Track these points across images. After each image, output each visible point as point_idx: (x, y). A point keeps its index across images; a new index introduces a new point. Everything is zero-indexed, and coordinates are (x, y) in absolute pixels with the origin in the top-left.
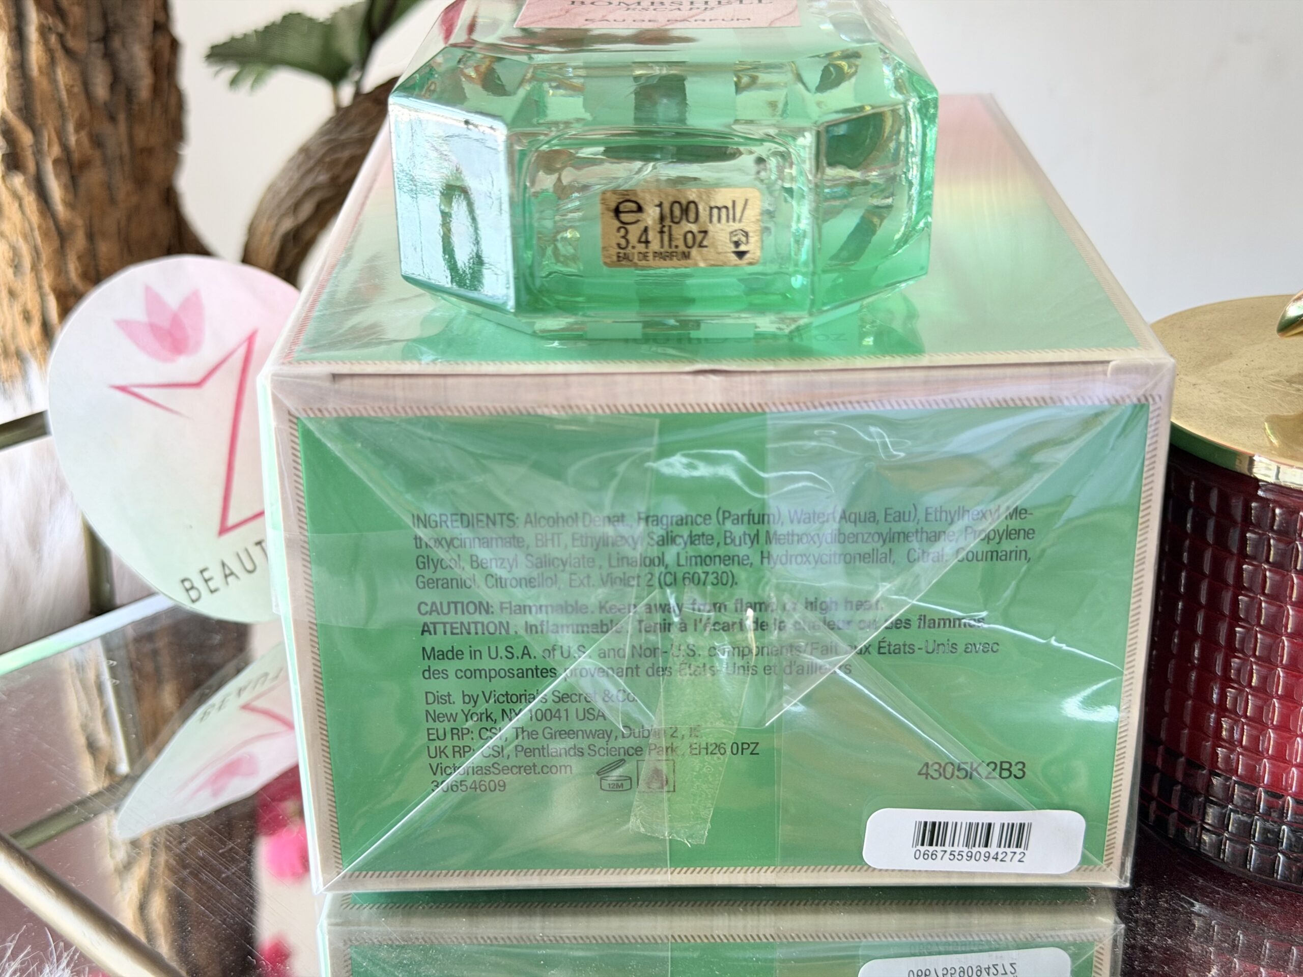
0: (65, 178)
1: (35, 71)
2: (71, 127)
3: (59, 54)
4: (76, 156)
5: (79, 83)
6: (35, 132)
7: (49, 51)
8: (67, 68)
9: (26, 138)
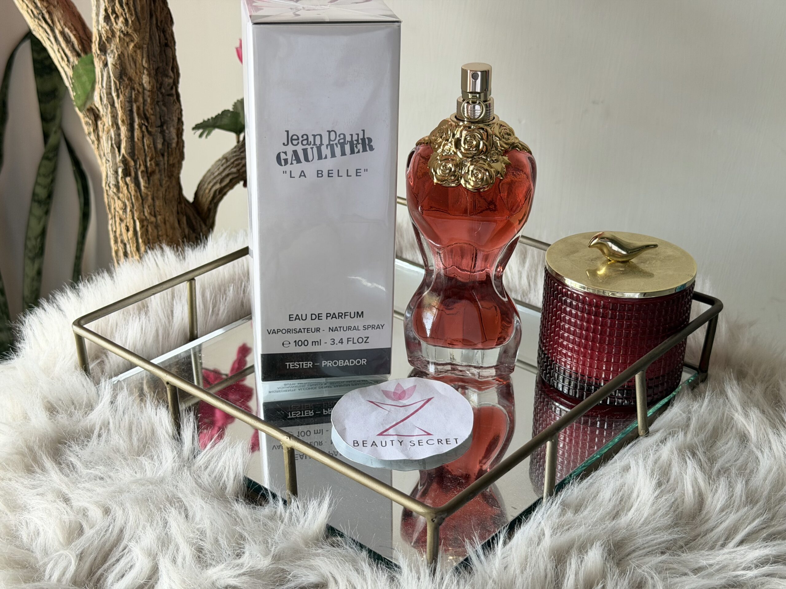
0: (146, 178)
1: (136, 140)
2: (148, 159)
3: (146, 133)
4: (149, 170)
5: (152, 143)
6: (135, 162)
7: (142, 132)
8: (148, 138)
9: (132, 163)
